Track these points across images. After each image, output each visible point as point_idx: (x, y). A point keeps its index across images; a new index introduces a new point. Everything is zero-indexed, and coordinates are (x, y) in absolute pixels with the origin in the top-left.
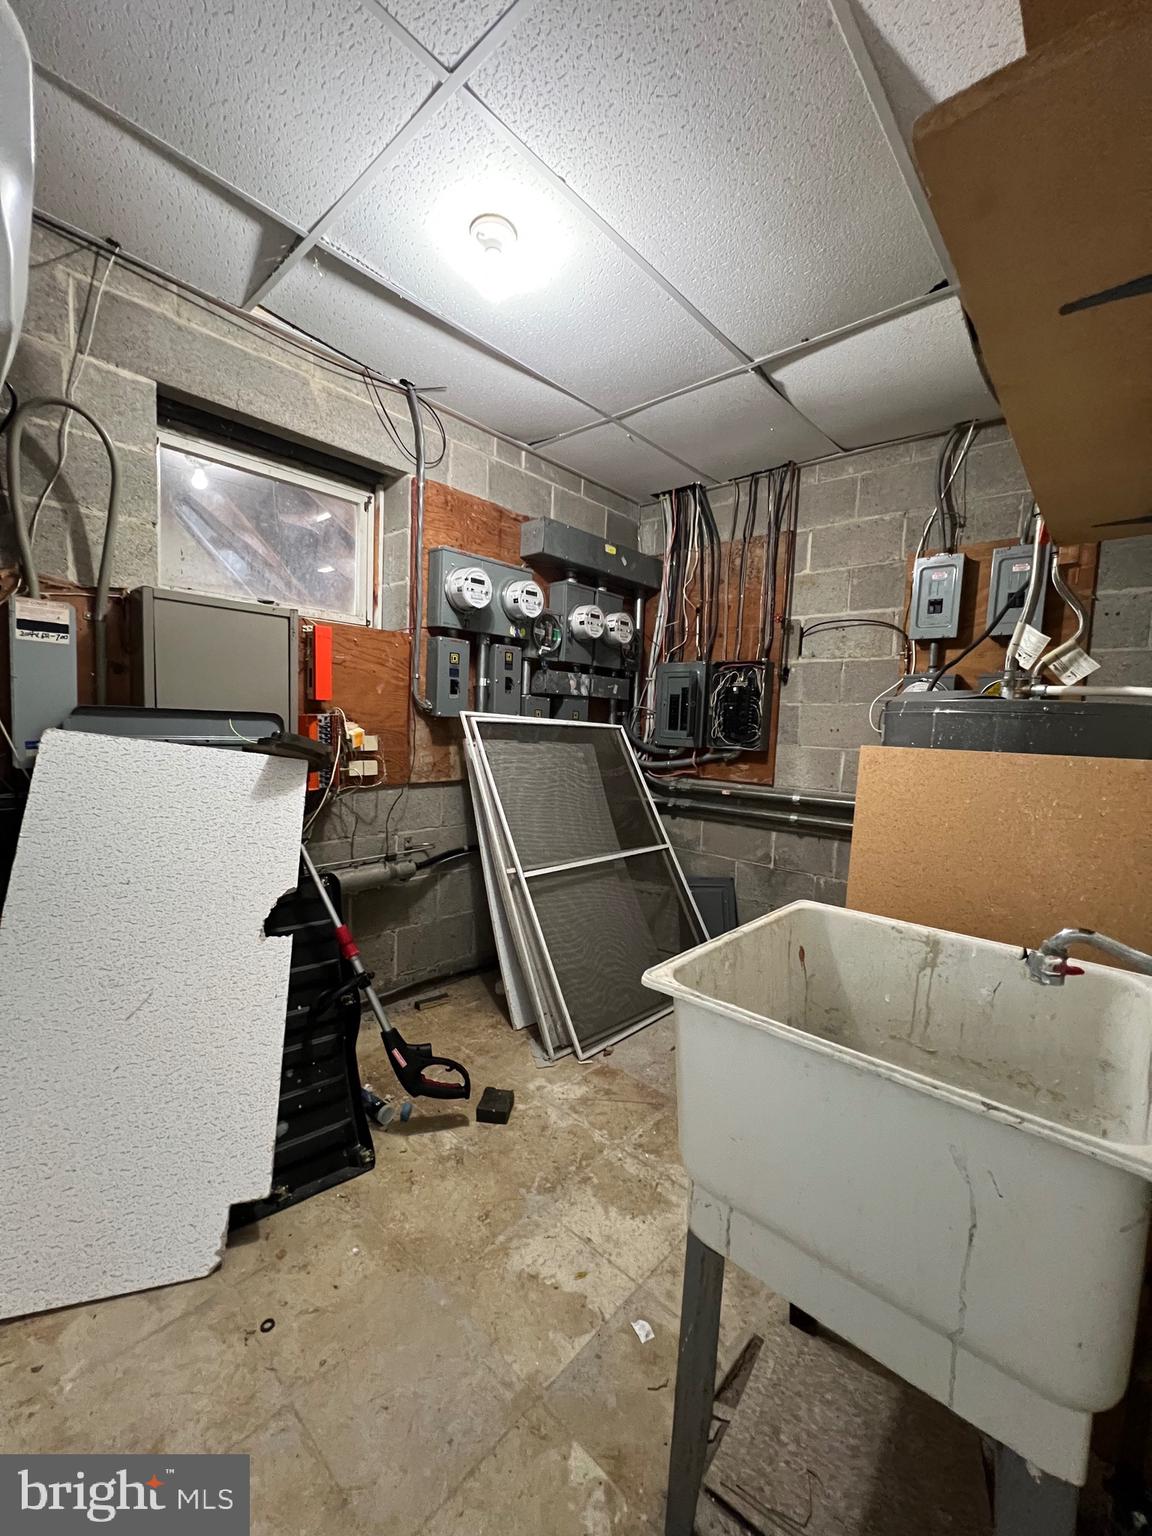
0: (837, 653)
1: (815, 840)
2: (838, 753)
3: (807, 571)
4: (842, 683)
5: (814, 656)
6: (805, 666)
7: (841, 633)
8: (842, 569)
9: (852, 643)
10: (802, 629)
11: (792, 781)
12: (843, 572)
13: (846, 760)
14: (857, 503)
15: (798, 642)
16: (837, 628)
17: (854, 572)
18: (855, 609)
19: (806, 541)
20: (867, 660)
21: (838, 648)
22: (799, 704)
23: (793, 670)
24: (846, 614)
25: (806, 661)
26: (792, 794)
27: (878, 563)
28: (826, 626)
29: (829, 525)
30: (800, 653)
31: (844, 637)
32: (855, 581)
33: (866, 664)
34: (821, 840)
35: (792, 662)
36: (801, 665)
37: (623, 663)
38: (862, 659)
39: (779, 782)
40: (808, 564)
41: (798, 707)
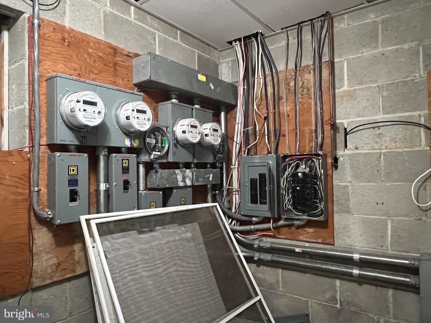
0: (377, 147)
1: (374, 287)
2: (385, 221)
3: (345, 88)
4: (382, 168)
5: (357, 148)
6: (351, 156)
7: (377, 131)
8: (373, 85)
9: (388, 139)
10: (345, 129)
11: (349, 241)
12: (375, 88)
13: (392, 227)
14: (380, 38)
15: (343, 139)
16: (374, 128)
17: (383, 87)
18: (387, 113)
19: (343, 67)
20: (401, 150)
21: (377, 142)
22: (349, 184)
23: (341, 159)
24: (380, 117)
25: (351, 152)
26: (352, 253)
27: (402, 80)
28: (365, 127)
29: (360, 55)
30: (346, 146)
31: (380, 134)
32: (385, 94)
33: (400, 154)
34: (378, 288)
35: (340, 153)
36: (347, 155)
37: (215, 158)
38: (397, 150)
39: (338, 242)
40: (346, 83)
41: (348, 186)
